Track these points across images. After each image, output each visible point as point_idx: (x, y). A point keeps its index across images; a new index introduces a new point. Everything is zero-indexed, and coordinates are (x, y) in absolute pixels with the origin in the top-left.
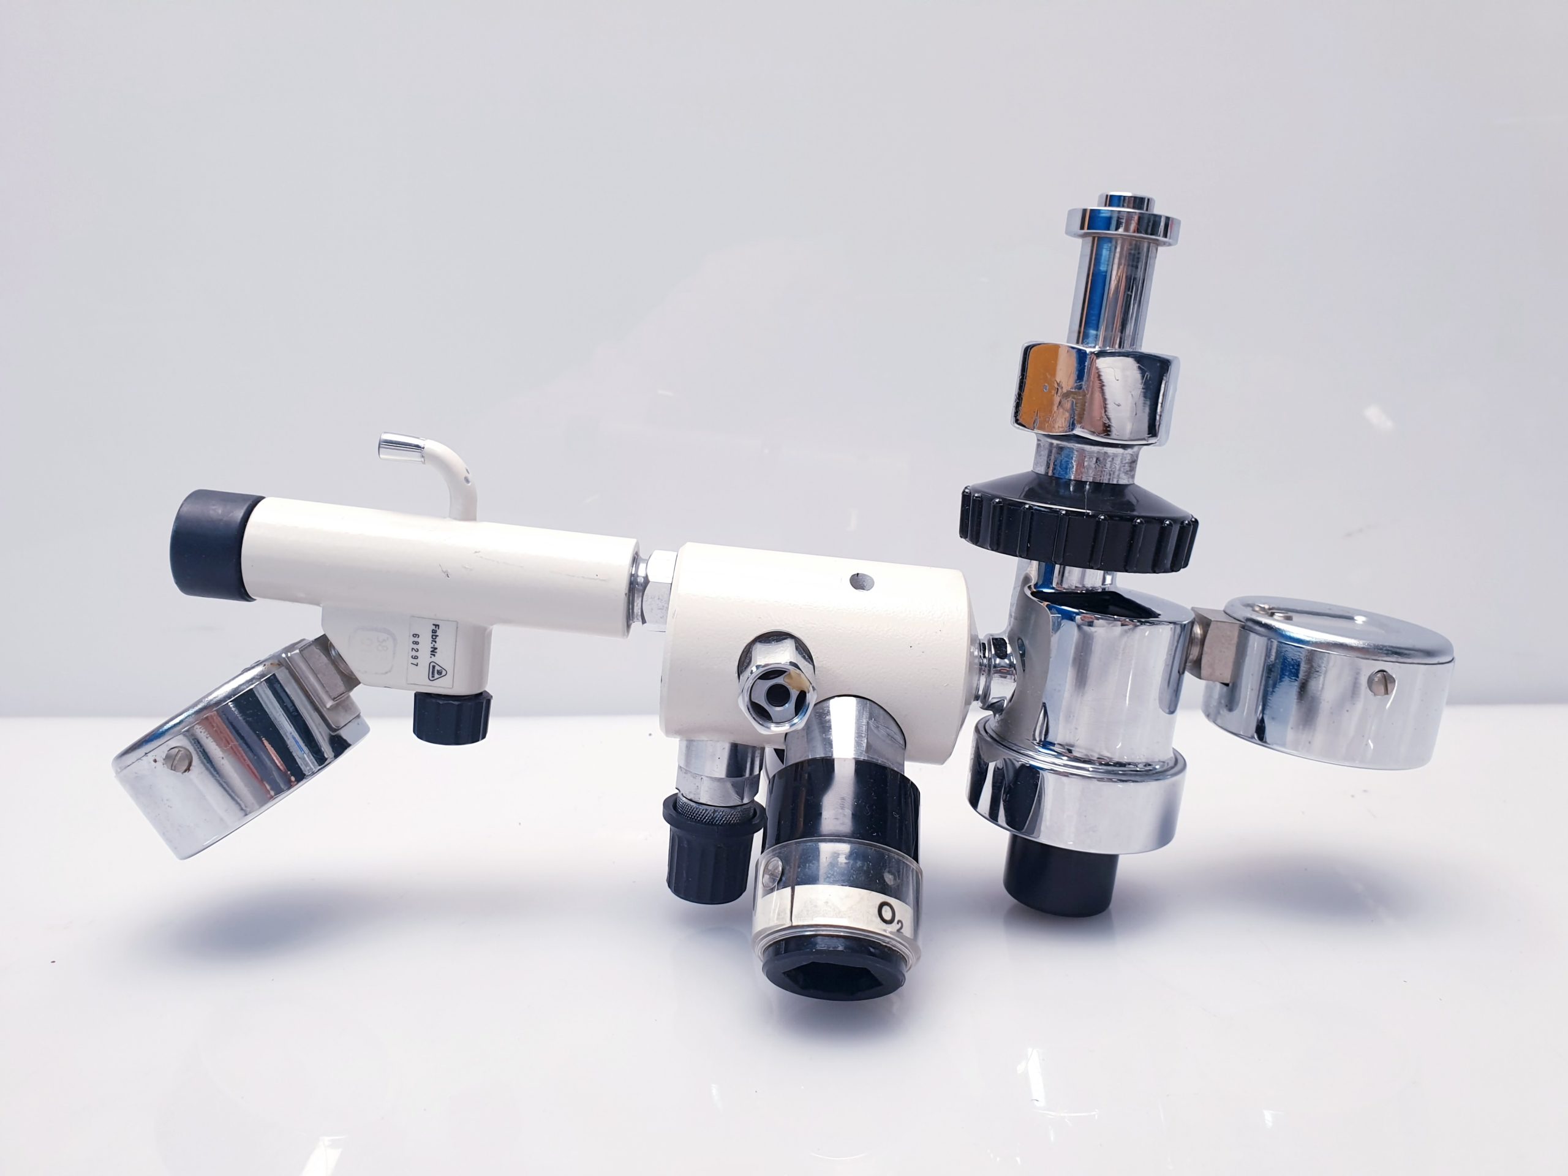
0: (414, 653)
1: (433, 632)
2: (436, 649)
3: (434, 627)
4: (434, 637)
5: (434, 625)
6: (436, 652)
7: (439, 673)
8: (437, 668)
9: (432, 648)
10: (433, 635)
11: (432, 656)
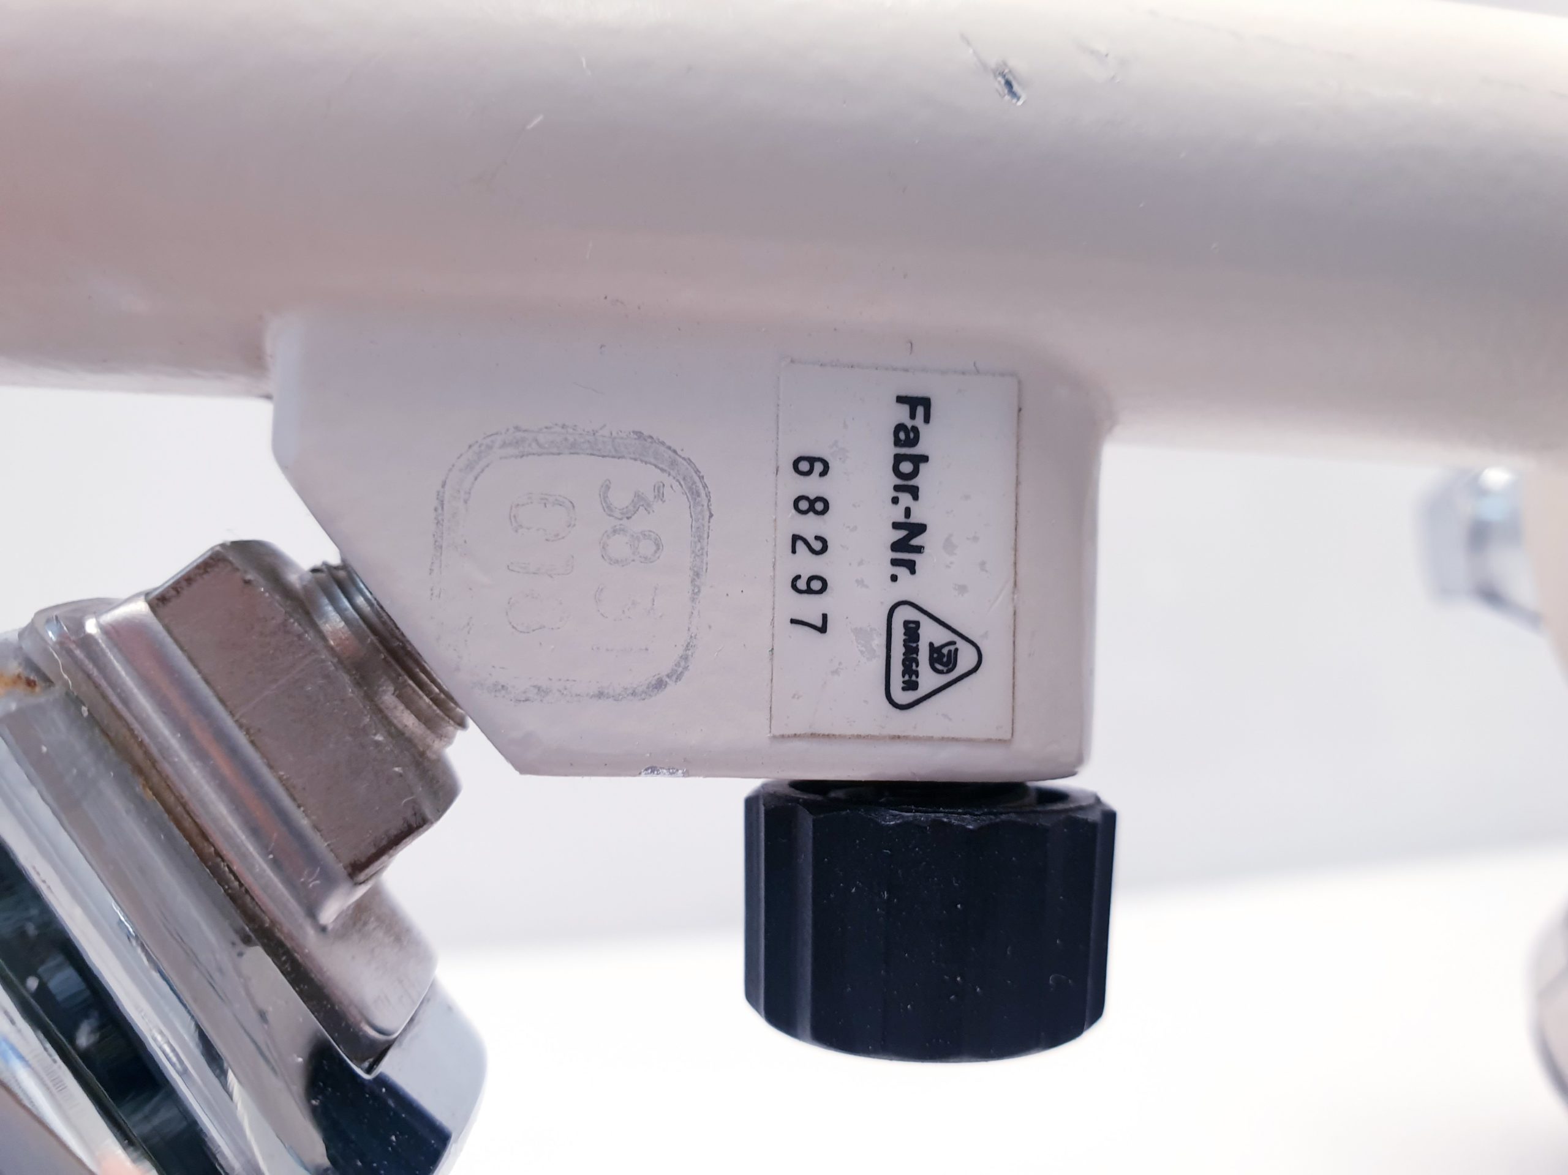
0: (806, 564)
1: (897, 442)
2: (921, 528)
3: (902, 414)
4: (906, 467)
5: (901, 400)
6: (919, 549)
7: (942, 659)
8: (931, 634)
9: (896, 526)
10: (898, 459)
11: (902, 572)
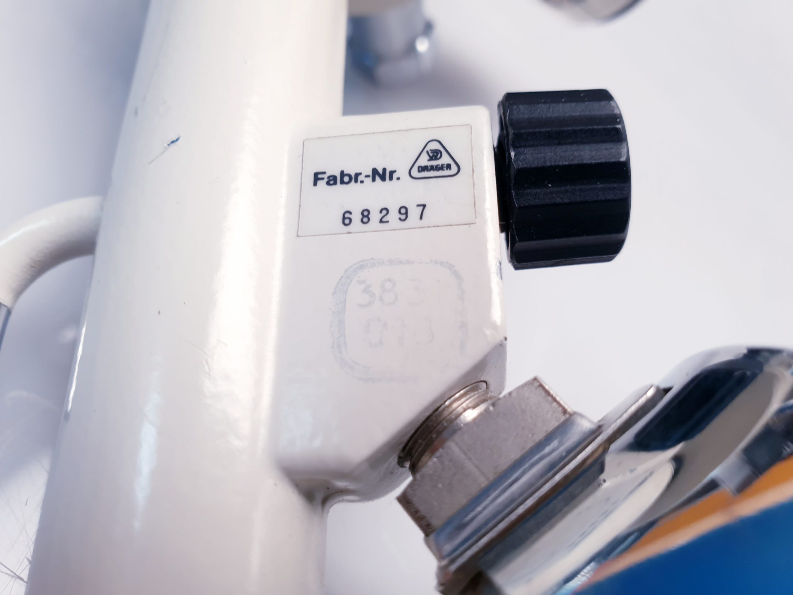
0: (394, 216)
1: (335, 183)
2: (375, 171)
3: (322, 184)
4: (346, 179)
5: (315, 184)
6: (384, 170)
7: (435, 155)
8: (424, 161)
9: (374, 180)
10: (342, 182)
11: (395, 176)
